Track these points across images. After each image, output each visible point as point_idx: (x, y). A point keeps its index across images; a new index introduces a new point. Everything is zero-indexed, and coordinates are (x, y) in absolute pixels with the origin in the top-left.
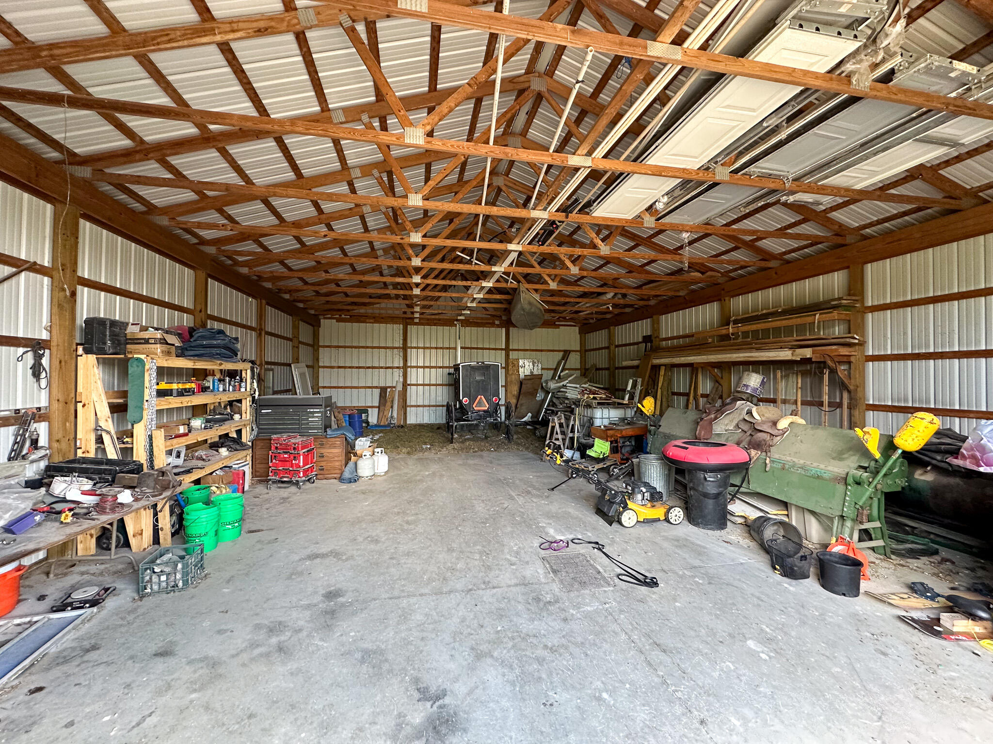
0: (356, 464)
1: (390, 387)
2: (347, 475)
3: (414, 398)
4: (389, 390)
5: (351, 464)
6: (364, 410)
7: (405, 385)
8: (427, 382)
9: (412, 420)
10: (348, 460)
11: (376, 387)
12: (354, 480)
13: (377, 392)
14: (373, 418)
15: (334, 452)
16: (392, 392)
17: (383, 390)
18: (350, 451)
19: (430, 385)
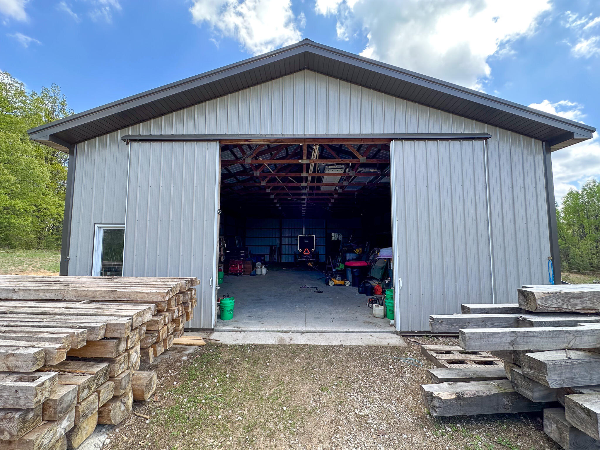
0: (256, 270)
1: (274, 246)
2: (252, 273)
3: (284, 251)
4: (274, 247)
5: (254, 270)
6: (264, 255)
7: (281, 245)
8: (290, 244)
9: (283, 260)
10: (253, 269)
11: (268, 246)
12: (255, 275)
13: (269, 248)
14: (267, 259)
15: (249, 266)
16: (275, 248)
17: (271, 247)
18: (254, 267)
19: (291, 245)
